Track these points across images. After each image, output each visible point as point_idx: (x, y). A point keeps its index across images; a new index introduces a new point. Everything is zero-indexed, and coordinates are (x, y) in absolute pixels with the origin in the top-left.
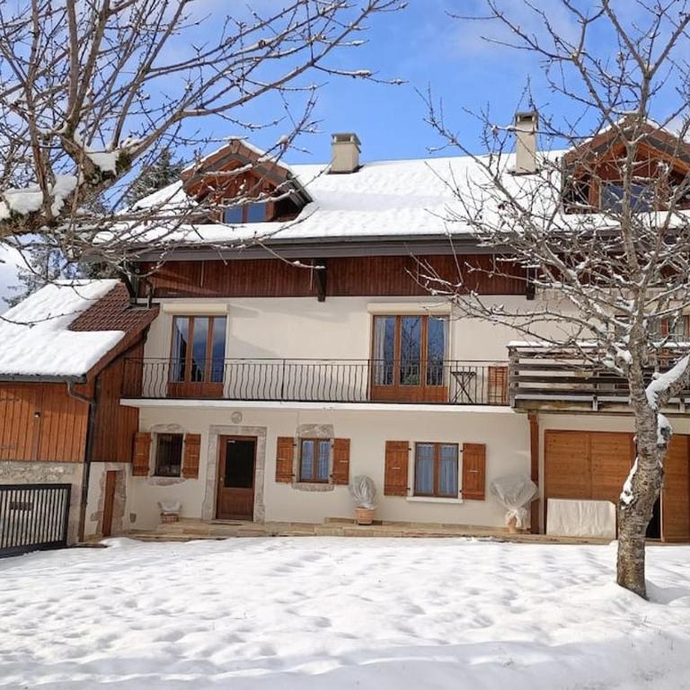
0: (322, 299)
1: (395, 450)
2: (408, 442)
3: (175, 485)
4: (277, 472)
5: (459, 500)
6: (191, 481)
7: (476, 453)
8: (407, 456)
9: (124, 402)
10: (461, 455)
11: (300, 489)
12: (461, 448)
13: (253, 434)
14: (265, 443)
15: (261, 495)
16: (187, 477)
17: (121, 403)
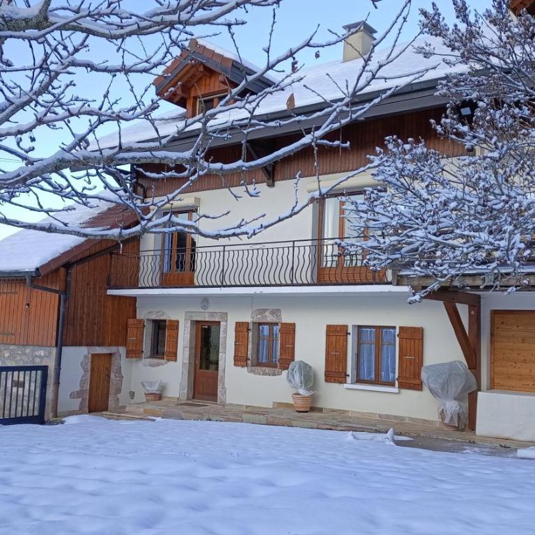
0: (272, 185)
1: (335, 335)
2: (347, 326)
3: (161, 366)
4: (235, 356)
5: (396, 390)
6: (172, 363)
7: (413, 338)
8: (346, 341)
9: (110, 292)
10: (397, 339)
11: (254, 372)
12: (397, 331)
13: (217, 320)
14: (226, 328)
15: (223, 378)
16: (168, 360)
17: (108, 294)
